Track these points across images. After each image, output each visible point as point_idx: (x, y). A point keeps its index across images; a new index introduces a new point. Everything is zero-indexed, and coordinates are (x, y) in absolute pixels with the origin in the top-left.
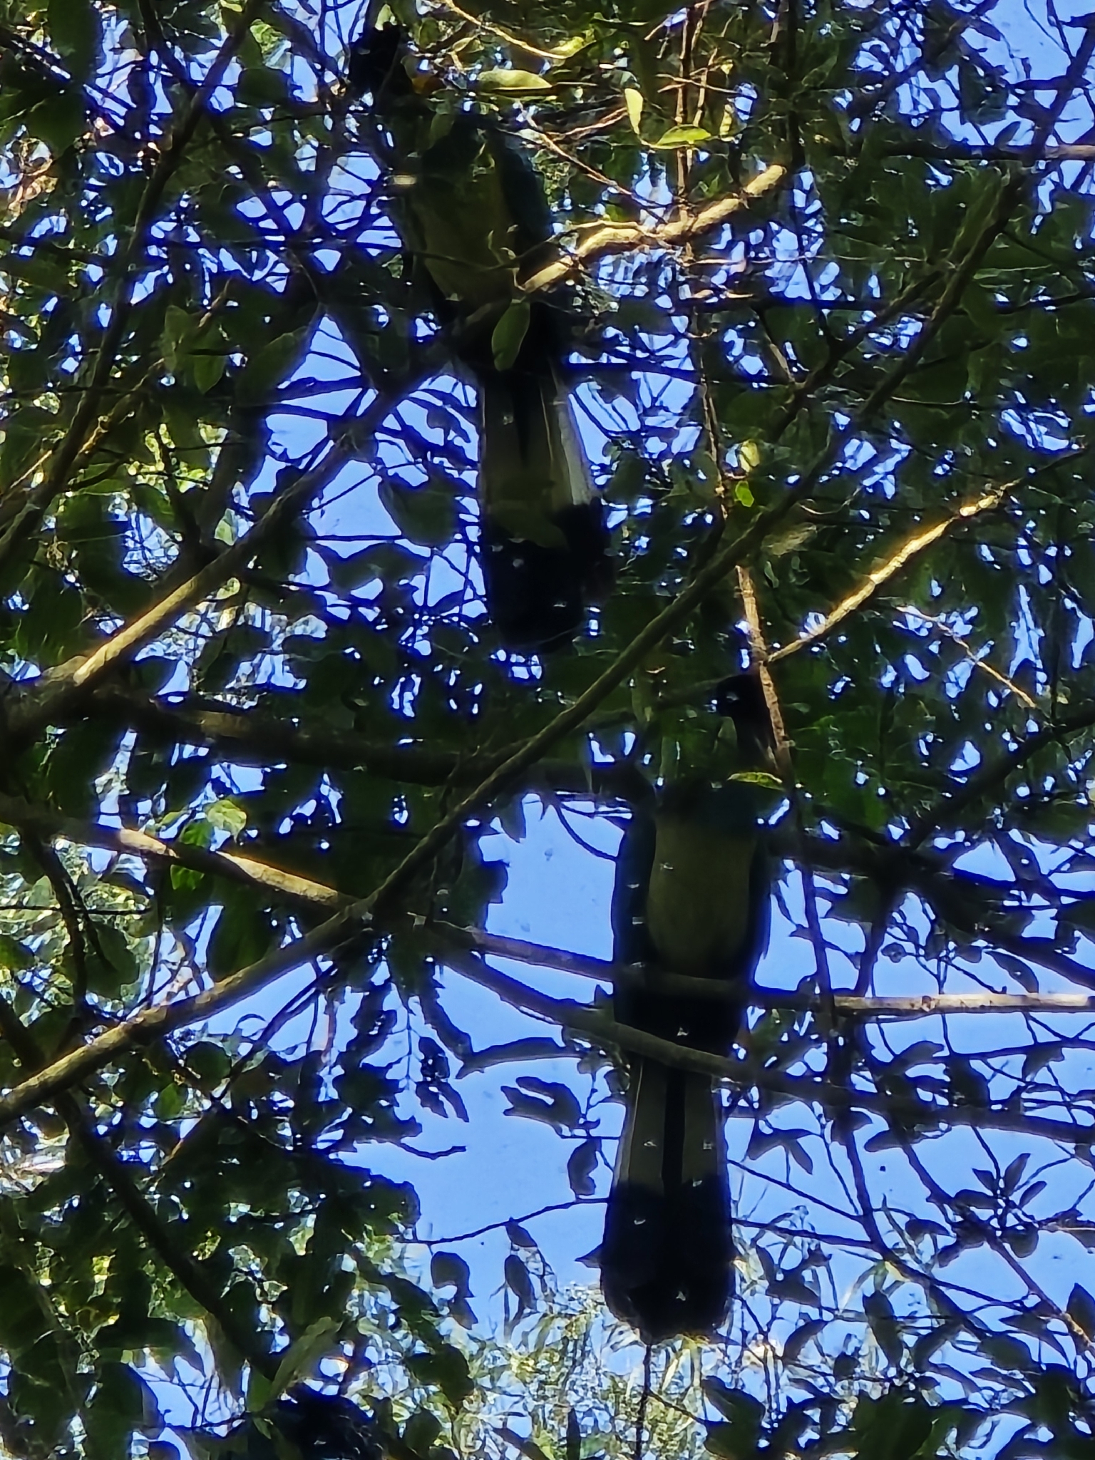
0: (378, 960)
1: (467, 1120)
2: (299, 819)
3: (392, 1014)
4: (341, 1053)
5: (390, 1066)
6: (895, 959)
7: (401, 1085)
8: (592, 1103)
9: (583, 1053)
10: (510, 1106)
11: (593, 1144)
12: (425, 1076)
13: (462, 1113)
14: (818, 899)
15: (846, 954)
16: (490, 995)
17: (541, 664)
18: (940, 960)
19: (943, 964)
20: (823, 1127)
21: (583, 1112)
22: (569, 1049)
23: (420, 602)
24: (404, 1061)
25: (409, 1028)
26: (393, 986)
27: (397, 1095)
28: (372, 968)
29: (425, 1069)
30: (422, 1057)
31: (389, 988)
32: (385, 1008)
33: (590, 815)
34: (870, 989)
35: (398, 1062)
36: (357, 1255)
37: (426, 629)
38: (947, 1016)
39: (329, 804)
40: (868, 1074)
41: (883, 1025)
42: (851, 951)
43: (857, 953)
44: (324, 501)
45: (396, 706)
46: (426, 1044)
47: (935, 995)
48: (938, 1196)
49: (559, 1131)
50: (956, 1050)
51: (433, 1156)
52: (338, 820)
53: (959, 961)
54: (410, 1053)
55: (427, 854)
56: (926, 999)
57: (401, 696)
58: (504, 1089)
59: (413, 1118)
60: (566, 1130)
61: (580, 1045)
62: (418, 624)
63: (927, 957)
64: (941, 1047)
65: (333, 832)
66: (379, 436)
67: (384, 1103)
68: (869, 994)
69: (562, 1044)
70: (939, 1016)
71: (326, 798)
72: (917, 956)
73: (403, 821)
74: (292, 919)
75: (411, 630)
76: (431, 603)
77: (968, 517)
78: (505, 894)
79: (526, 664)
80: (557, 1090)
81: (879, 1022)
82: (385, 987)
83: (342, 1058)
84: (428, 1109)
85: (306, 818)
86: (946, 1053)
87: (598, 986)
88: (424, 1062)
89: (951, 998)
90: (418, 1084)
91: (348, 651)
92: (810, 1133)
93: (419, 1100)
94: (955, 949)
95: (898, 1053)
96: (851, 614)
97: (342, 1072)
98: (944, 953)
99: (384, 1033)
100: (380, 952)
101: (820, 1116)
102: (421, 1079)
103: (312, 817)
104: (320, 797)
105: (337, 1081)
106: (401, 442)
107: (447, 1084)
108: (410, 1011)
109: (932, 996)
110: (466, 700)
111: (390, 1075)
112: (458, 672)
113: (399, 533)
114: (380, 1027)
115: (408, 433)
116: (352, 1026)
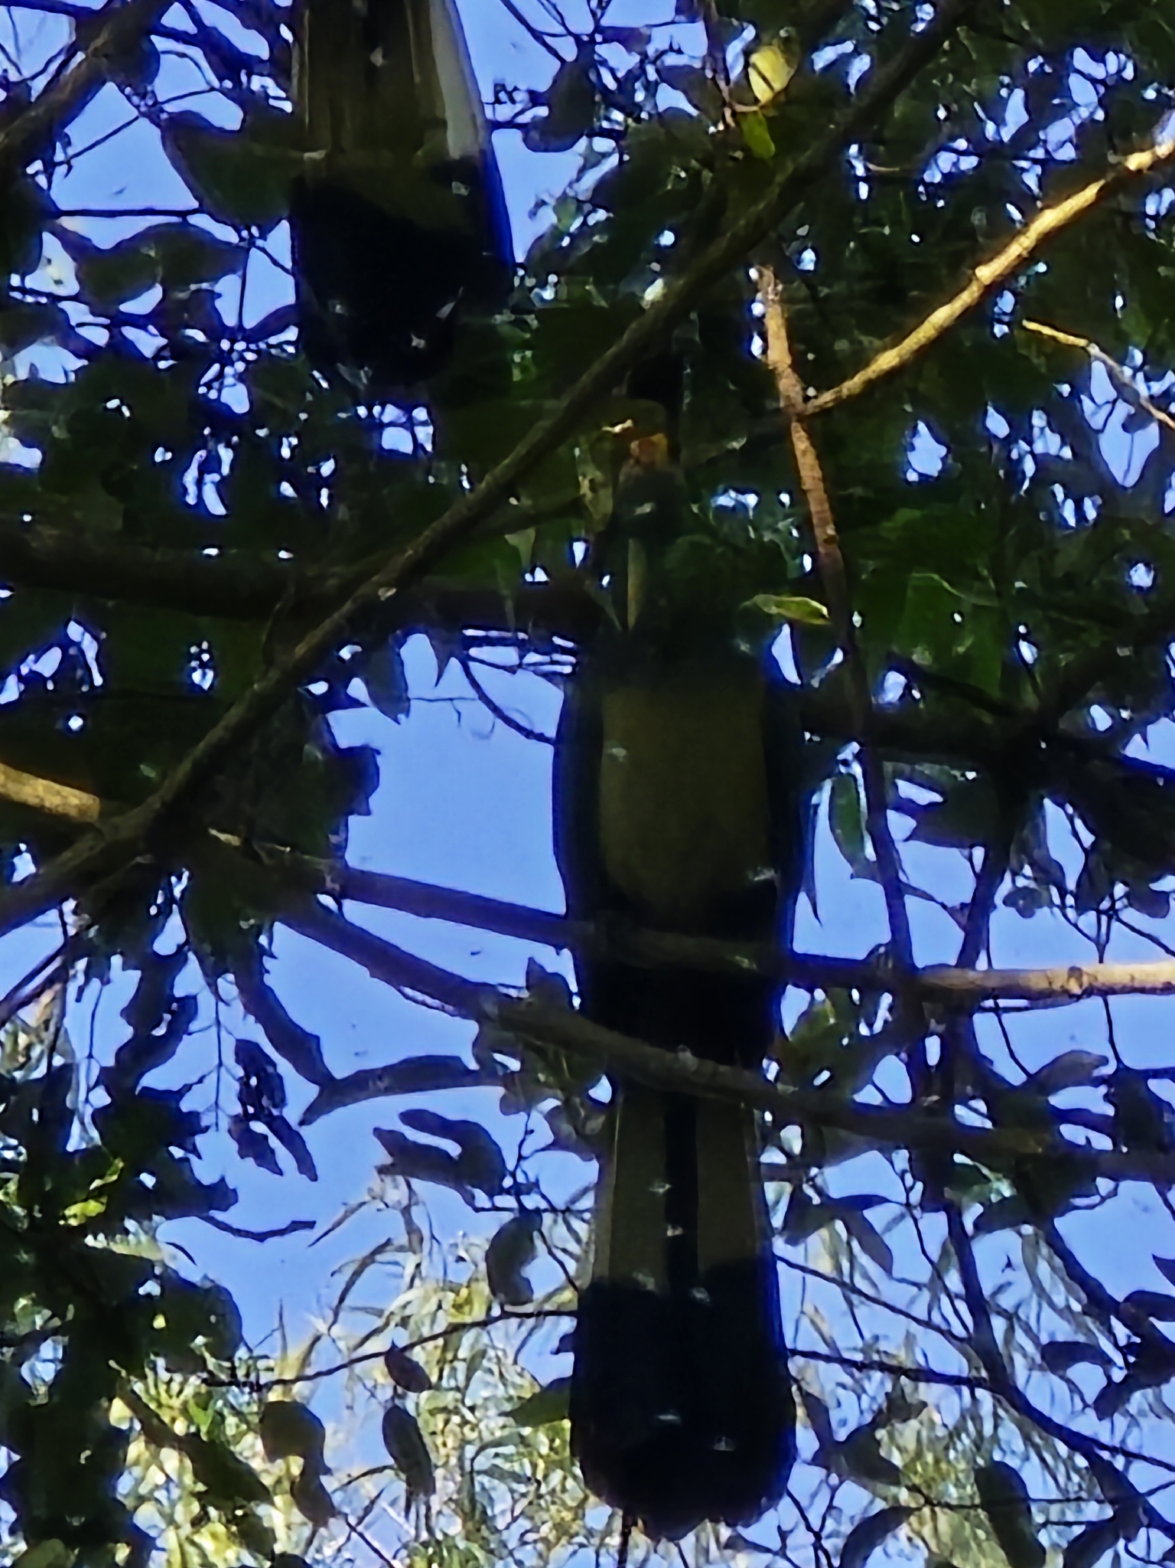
0: (165, 912)
1: (314, 1178)
2: (33, 681)
3: (189, 1005)
4: (103, 1070)
5: (188, 1088)
6: (1026, 913)
7: (204, 1123)
8: (525, 1152)
9: (507, 1079)
10: (387, 1159)
11: (527, 1222)
12: (244, 1105)
13: (306, 1165)
14: (891, 814)
15: (944, 906)
16: (354, 971)
17: (432, 420)
18: (1099, 913)
19: (1104, 918)
20: (908, 1191)
21: (510, 1165)
22: (488, 1073)
23: (230, 320)
24: (211, 1080)
25: (218, 1023)
26: (191, 956)
27: (199, 1140)
28: (155, 926)
29: (246, 1095)
30: (241, 1073)
31: (186, 960)
32: (179, 992)
33: (511, 670)
34: (983, 956)
35: (200, 1081)
36: (135, 1403)
37: (240, 366)
38: (1111, 998)
39: (82, 653)
40: (980, 1105)
41: (1005, 1017)
42: (954, 902)
43: (963, 905)
44: (71, 151)
45: (191, 499)
46: (247, 1052)
47: (1090, 966)
48: (1099, 1303)
49: (470, 1200)
50: (1127, 1062)
51: (261, 1237)
52: (98, 680)
53: (1131, 915)
54: (220, 1064)
55: (242, 733)
56: (1075, 972)
57: (200, 483)
58: (378, 1132)
59: (223, 1180)
60: (481, 1198)
61: (505, 1067)
62: (226, 359)
63: (1080, 909)
64: (1104, 1061)
65: (91, 703)
66: (160, 42)
67: (177, 1152)
68: (982, 964)
69: (473, 1065)
70: (1097, 1001)
71: (78, 645)
72: (1063, 907)
73: (206, 685)
74: (23, 847)
75: (216, 367)
76: (249, 323)
77: (1139, 171)
78: (374, 801)
79: (410, 425)
80: (466, 1132)
81: (996, 1010)
82: (177, 960)
83: (107, 1078)
84: (250, 1161)
85: (45, 680)
86: (1109, 1069)
87: (531, 960)
88: (244, 1082)
89: (1115, 971)
90: (236, 1119)
91: (113, 404)
92: (884, 1200)
93: (235, 1146)
94: (1127, 895)
95: (1032, 1070)
96: (945, 334)
97: (108, 1100)
98: (1105, 905)
99: (177, 1031)
100: (170, 899)
101: (904, 1172)
102: (238, 1109)
103: (53, 678)
104: (66, 644)
105: (99, 1116)
106: (196, 53)
107: (282, 1118)
108: (219, 998)
109: (1085, 969)
110: (308, 486)
111: (186, 1105)
112: (294, 441)
113: (195, 204)
114: (170, 1024)
115: (208, 40)
116: (123, 1022)
